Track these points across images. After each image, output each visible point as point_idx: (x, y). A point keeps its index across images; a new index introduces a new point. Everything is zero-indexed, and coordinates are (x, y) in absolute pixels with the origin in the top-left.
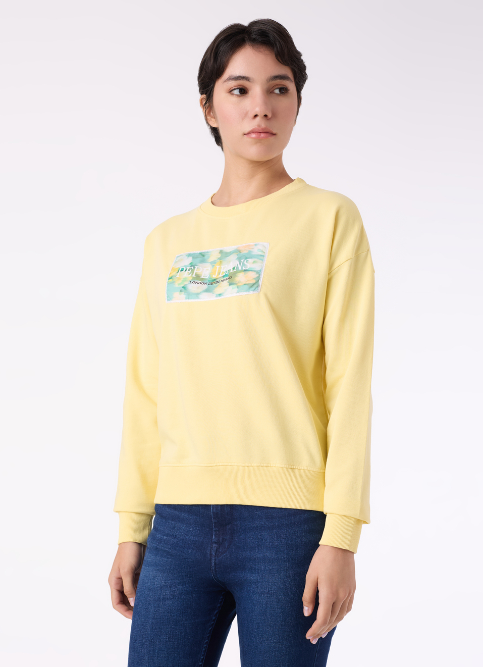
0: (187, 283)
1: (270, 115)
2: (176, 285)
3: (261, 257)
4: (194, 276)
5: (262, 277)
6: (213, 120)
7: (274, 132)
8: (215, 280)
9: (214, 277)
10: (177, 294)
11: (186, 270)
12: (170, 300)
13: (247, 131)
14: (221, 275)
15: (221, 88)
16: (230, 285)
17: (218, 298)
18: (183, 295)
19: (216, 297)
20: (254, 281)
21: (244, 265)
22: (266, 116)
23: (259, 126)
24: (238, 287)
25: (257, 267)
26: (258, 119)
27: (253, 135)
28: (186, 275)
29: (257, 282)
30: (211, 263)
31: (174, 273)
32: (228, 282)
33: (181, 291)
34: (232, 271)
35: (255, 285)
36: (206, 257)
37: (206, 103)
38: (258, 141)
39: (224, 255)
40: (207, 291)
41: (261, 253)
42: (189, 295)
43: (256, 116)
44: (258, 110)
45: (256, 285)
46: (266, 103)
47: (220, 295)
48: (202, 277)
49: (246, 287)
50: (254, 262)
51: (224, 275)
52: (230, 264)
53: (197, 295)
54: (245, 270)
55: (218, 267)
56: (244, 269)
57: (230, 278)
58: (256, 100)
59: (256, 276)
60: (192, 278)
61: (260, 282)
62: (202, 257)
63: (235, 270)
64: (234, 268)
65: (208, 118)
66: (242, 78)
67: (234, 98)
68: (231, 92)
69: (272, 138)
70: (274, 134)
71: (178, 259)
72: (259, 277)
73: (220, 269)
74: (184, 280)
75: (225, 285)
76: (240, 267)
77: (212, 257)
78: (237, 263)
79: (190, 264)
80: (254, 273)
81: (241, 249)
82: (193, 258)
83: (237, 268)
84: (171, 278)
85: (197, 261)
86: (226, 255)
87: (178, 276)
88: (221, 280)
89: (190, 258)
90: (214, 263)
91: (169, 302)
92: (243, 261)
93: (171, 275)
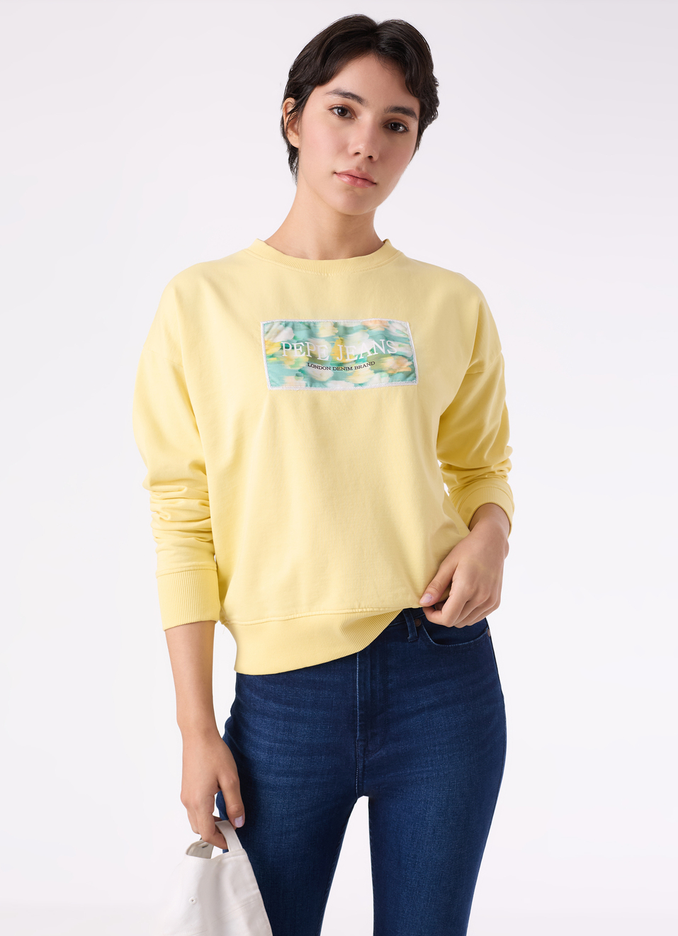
0: (303, 365)
1: (376, 158)
2: (287, 366)
3: (406, 340)
4: (309, 355)
5: (416, 365)
6: (295, 136)
7: (375, 180)
8: (341, 365)
9: (340, 359)
10: (291, 379)
11: (293, 348)
12: (277, 385)
13: (338, 170)
14: (349, 359)
16: (375, 372)
17: (359, 388)
18: (302, 381)
19: (356, 385)
20: (409, 370)
22: (370, 157)
23: (357, 168)
25: (405, 351)
26: (359, 157)
27: (346, 179)
29: (413, 371)
30: (327, 339)
31: (276, 349)
32: (371, 369)
33: (297, 375)
34: (370, 354)
35: (410, 375)
36: (313, 329)
37: (291, 111)
38: (351, 187)
40: (335, 378)
41: (402, 335)
42: (312, 382)
43: (357, 154)
44: (361, 146)
45: (413, 375)
47: (361, 385)
48: (319, 359)
49: (401, 376)
50: (400, 346)
51: (356, 358)
52: (360, 346)
53: (323, 383)
54: (392, 355)
55: (341, 346)
56: (390, 352)
57: (371, 364)
58: (362, 132)
59: (410, 363)
60: (308, 359)
61: (417, 372)
62: (310, 329)
63: (376, 353)
64: (372, 351)
66: (354, 97)
67: (334, 119)
68: (331, 109)
69: (370, 189)
70: (375, 183)
71: (267, 328)
72: (413, 365)
73: (344, 350)
74: (298, 361)
75: (365, 373)
76: (383, 350)
77: (325, 331)
78: (373, 344)
79: (294, 338)
80: (406, 360)
81: (370, 325)
82: (293, 328)
83: (378, 350)
84: (272, 356)
85: (302, 334)
86: (346, 331)
87: (284, 355)
88: (354, 365)
89: (289, 329)
90: (331, 340)
91: (275, 389)
92: (383, 341)
93: (270, 352)
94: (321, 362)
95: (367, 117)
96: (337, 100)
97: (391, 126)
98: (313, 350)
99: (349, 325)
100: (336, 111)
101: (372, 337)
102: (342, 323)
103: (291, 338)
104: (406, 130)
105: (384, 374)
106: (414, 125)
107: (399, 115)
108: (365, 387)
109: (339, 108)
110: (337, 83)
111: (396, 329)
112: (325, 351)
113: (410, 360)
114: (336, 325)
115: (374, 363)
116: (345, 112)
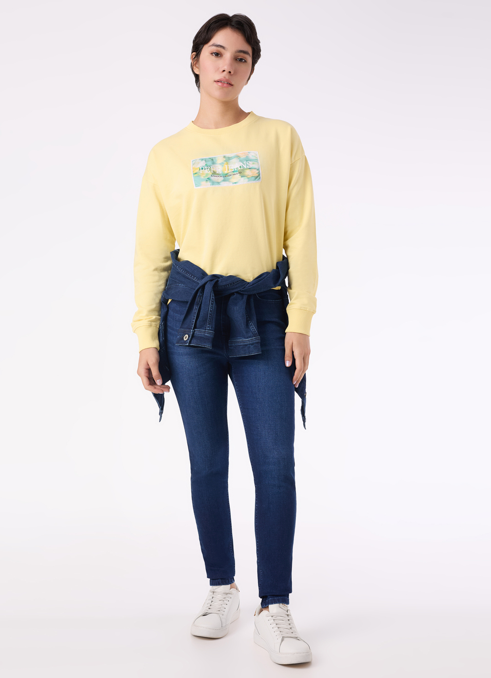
0: (210, 176)
1: (232, 73)
2: (202, 177)
3: (256, 160)
6: (197, 69)
7: (233, 83)
8: (227, 174)
9: (226, 172)
10: (204, 183)
11: (205, 169)
12: (199, 186)
13: (216, 80)
14: (230, 171)
15: (206, 50)
16: (242, 177)
17: (235, 184)
18: (209, 183)
19: (233, 183)
20: (257, 175)
21: (247, 165)
22: (230, 72)
23: (225, 77)
24: (248, 178)
25: (256, 166)
26: (225, 72)
27: (220, 84)
28: (206, 171)
29: (259, 175)
30: (220, 164)
31: (197, 170)
32: (240, 176)
33: (207, 181)
34: (239, 169)
35: (258, 177)
36: (214, 160)
37: (195, 58)
38: (222, 87)
39: (228, 159)
40: (224, 181)
41: (255, 158)
42: (213, 183)
43: (224, 71)
44: (226, 68)
45: (259, 177)
46: (231, 65)
47: (235, 183)
49: (253, 178)
50: (253, 164)
51: (233, 171)
52: (235, 165)
53: (219, 183)
54: (250, 168)
55: (226, 166)
56: (248, 167)
57: (240, 173)
58: (226, 62)
59: (258, 171)
60: (212, 173)
61: (261, 176)
62: (213, 161)
64: (240, 167)
65: (194, 67)
66: (221, 46)
67: (214, 57)
68: (212, 54)
69: (230, 88)
70: (232, 85)
71: (194, 162)
72: (259, 172)
73: (228, 167)
74: (207, 174)
75: (237, 177)
76: (245, 167)
77: (220, 160)
78: (241, 164)
79: (206, 165)
80: (256, 170)
81: (240, 155)
82: (205, 161)
83: (243, 167)
84: (196, 174)
85: (209, 163)
86: (229, 159)
87: (201, 172)
88: (232, 173)
89: (204, 161)
90: (222, 164)
91: (197, 188)
92: (245, 162)
93: (195, 172)
94: (218, 174)
95: (228, 55)
96: (214, 49)
97: (238, 59)
98: (214, 170)
99: (230, 156)
100: (214, 54)
101: (241, 161)
102: (228, 155)
103: (204, 165)
104: (245, 61)
105: (245, 178)
106: (250, 60)
107: (242, 54)
108: (237, 184)
109: (215, 53)
110: (213, 41)
111: (251, 156)
112: (219, 169)
113: (258, 170)
114: (224, 157)
115: (241, 172)
116: (218, 55)
